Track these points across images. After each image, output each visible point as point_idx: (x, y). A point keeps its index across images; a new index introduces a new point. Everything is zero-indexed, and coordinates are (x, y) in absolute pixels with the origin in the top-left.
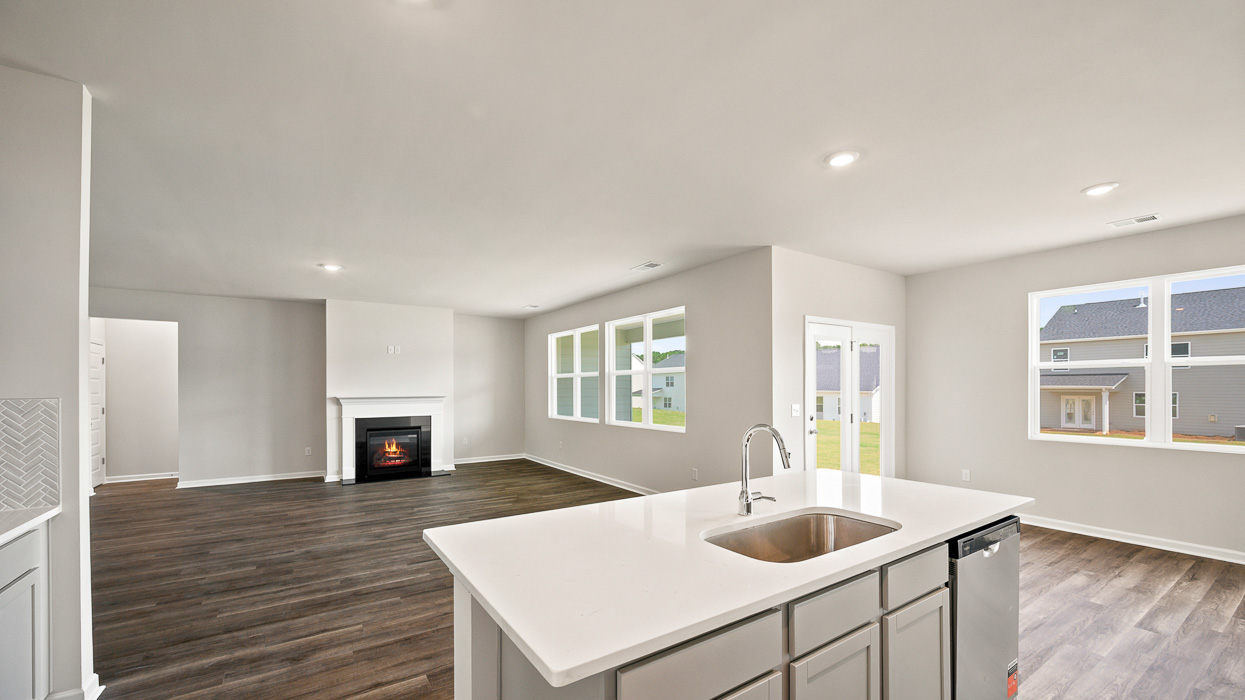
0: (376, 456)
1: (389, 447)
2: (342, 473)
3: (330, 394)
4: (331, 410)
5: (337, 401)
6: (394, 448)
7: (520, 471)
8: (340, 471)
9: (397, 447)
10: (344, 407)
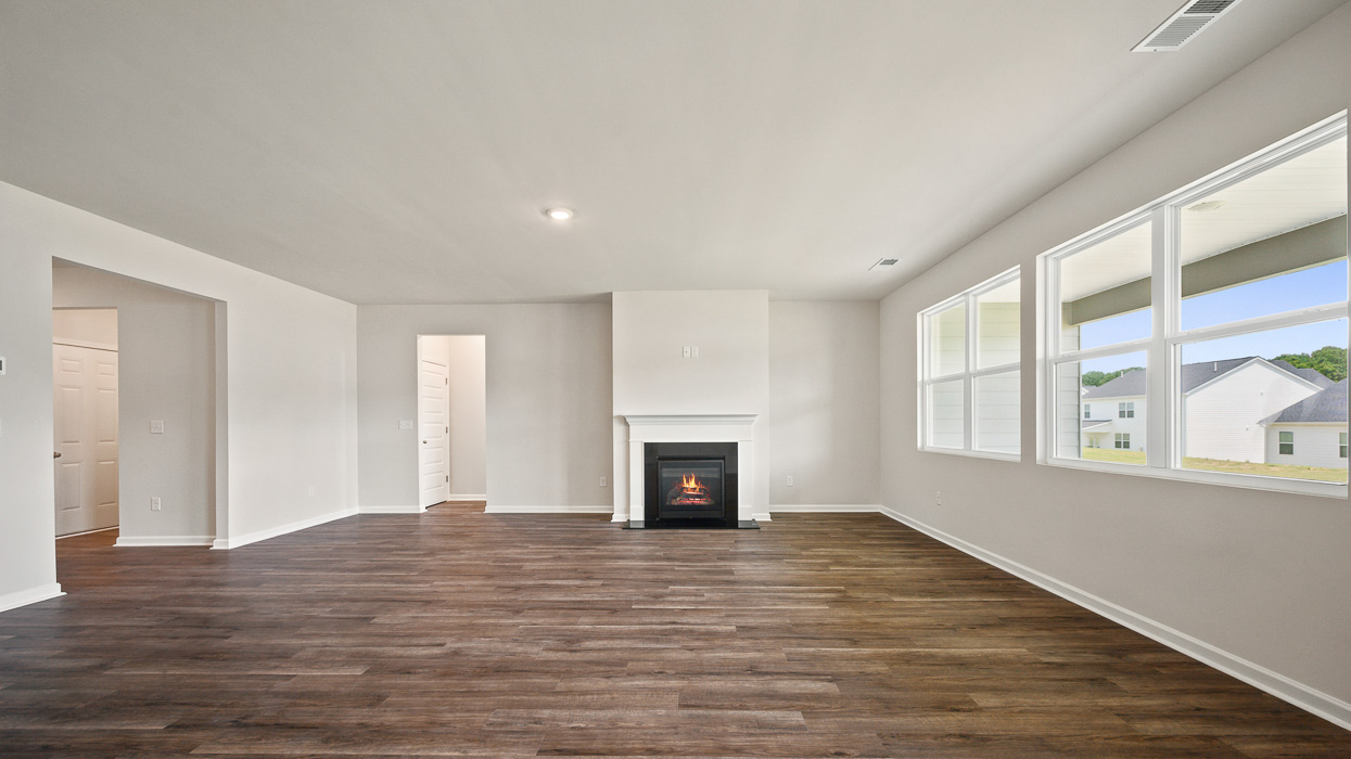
0: (671, 493)
1: (688, 482)
2: (629, 512)
3: (616, 412)
4: (618, 429)
5: (624, 420)
6: (692, 484)
7: (864, 535)
8: (627, 510)
9: (696, 483)
10: (631, 427)
